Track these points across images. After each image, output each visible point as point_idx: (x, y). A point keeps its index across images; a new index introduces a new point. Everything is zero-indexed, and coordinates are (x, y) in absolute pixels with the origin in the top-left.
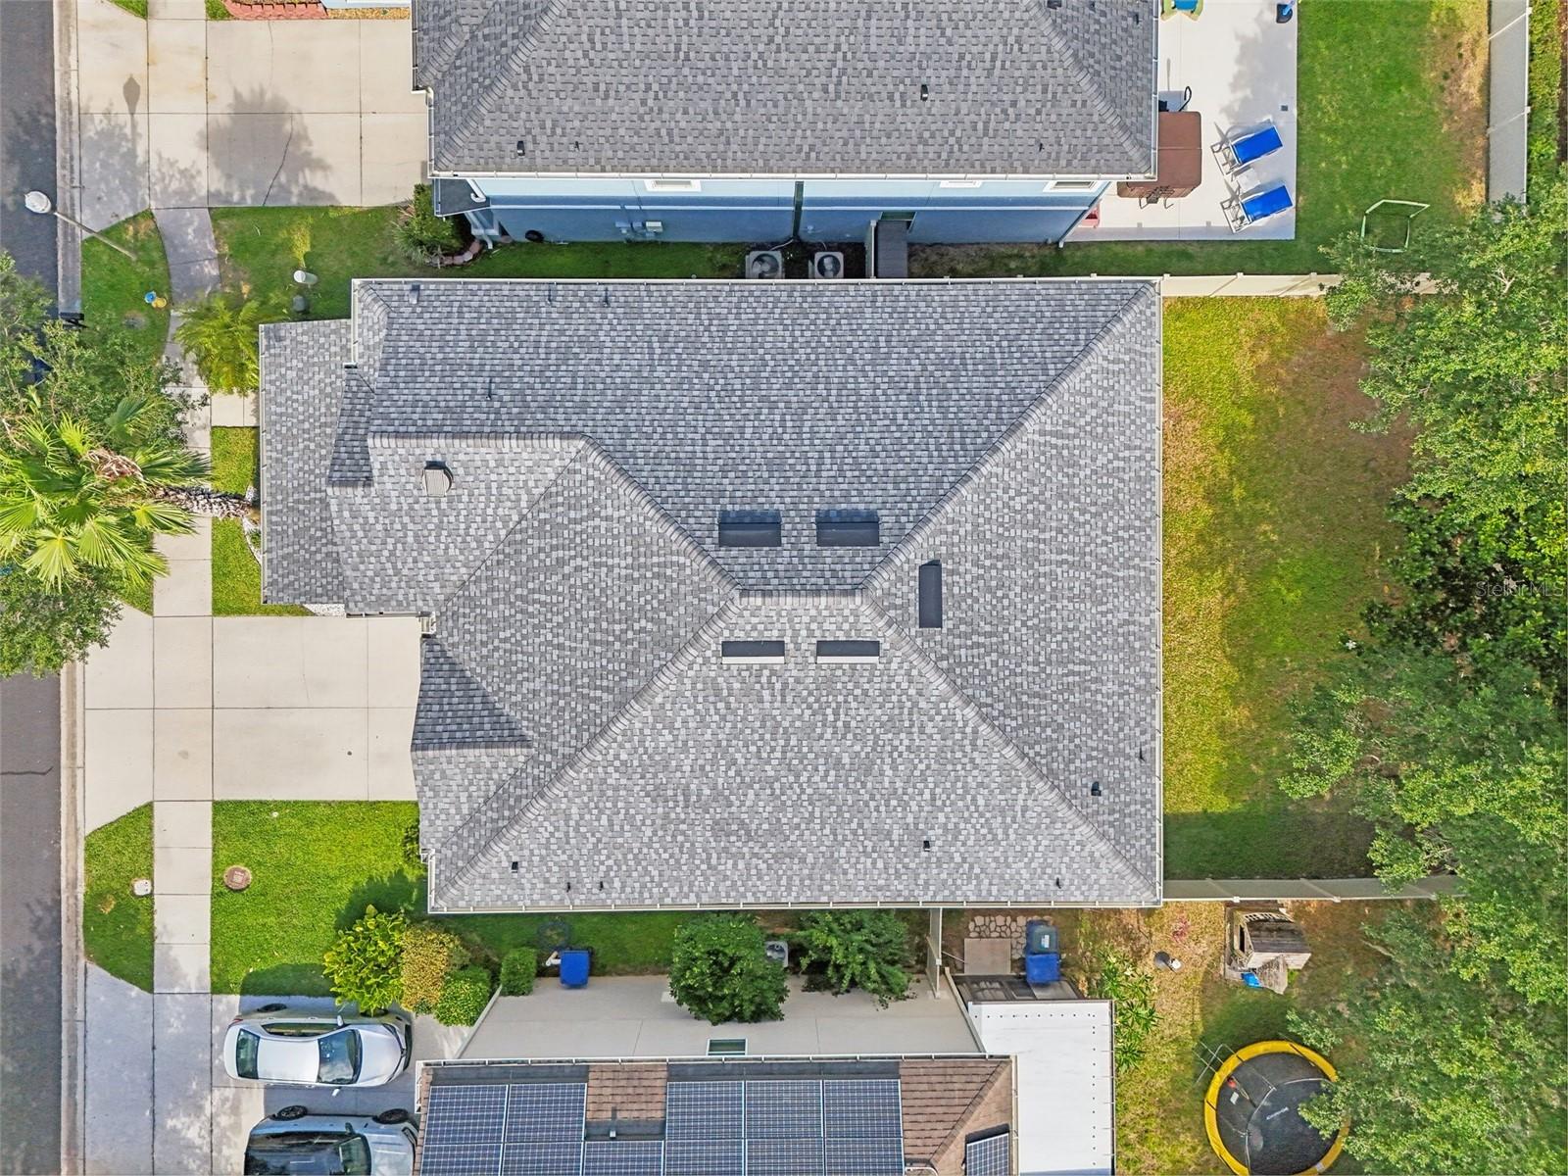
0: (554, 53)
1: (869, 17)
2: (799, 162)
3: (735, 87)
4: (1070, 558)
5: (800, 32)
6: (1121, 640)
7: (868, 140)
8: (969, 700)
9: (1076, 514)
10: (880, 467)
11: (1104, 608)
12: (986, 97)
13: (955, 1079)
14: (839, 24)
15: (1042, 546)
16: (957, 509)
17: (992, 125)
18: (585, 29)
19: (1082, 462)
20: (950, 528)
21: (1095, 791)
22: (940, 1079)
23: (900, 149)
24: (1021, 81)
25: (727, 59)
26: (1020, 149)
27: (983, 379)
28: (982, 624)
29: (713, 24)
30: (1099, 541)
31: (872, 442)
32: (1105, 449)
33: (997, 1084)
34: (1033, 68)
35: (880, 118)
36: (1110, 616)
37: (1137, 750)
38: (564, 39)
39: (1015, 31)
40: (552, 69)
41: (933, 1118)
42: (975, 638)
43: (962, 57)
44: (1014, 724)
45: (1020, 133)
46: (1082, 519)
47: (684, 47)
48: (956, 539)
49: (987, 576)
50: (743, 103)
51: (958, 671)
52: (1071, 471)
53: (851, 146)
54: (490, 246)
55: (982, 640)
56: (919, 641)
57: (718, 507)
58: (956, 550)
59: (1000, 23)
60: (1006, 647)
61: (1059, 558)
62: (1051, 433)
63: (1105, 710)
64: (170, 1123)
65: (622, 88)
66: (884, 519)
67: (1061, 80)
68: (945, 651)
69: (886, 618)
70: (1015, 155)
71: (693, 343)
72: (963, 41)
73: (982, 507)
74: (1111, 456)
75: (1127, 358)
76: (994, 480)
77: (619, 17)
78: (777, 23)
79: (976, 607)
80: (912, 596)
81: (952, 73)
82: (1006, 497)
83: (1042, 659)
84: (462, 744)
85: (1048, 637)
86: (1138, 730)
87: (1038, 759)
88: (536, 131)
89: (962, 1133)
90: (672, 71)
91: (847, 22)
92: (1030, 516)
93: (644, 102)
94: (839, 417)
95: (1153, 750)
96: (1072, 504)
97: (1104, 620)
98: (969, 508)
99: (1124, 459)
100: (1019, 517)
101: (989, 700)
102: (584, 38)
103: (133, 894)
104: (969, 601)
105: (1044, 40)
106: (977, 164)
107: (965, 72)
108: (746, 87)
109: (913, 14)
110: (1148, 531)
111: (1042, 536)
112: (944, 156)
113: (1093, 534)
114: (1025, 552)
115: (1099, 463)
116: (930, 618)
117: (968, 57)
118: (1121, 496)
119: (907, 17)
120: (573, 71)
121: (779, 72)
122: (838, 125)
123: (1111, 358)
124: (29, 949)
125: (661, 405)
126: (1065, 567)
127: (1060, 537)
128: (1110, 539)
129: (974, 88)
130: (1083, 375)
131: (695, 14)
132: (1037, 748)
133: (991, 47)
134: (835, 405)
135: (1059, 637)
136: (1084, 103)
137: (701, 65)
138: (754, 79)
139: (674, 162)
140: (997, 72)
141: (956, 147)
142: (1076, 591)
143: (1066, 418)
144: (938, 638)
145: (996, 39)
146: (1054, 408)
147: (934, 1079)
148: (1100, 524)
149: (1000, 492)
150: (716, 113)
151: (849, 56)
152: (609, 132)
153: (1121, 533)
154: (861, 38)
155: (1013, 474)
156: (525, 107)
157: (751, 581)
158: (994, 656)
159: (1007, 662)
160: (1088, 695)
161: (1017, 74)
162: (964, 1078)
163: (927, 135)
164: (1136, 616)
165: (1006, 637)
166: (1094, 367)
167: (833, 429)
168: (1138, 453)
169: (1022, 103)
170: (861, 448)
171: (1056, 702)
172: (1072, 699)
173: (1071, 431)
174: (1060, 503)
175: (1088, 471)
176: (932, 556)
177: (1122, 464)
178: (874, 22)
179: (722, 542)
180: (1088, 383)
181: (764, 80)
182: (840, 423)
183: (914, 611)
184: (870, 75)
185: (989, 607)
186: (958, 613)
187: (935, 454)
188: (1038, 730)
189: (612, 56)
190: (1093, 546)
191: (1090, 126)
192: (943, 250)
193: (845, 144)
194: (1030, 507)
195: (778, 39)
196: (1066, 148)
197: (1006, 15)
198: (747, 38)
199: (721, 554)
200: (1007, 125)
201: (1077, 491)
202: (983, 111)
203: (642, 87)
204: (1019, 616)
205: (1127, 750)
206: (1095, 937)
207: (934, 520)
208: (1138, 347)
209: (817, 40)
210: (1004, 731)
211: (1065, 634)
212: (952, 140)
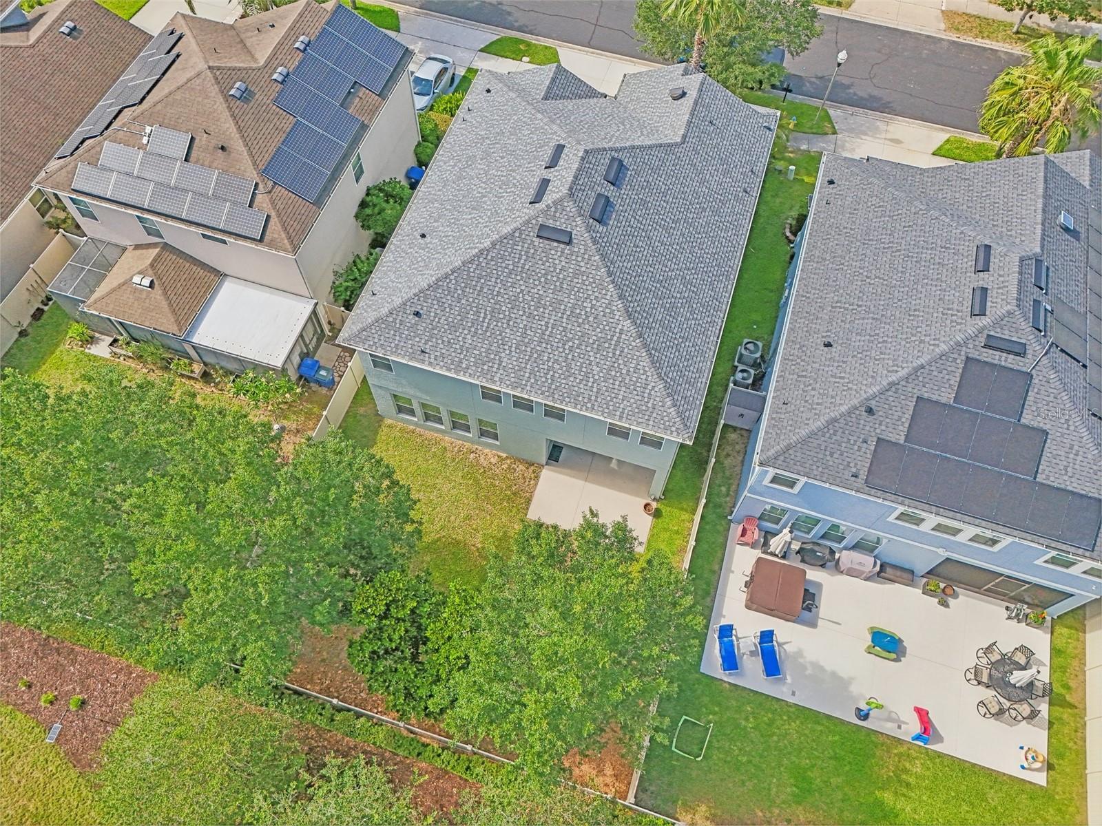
0: (875, 193)
1: (873, 319)
2: (801, 293)
3: (846, 264)
4: (547, 333)
5: (871, 289)
6: (492, 356)
7: (807, 322)
8: (494, 244)
9: (571, 344)
10: (628, 244)
11: (513, 349)
12: (820, 376)
13: (299, 226)
14: (872, 306)
15: (560, 315)
16: (595, 264)
17: (804, 379)
18: (886, 204)
19: (598, 356)
20: (586, 256)
21: (417, 314)
22: (302, 220)
23: (799, 337)
24: (826, 392)
25: (861, 260)
26: (787, 394)
27: (660, 318)
28: (530, 264)
29: (880, 253)
30: (551, 356)
31: (642, 249)
32: (601, 374)
33: (286, 241)
34: (832, 397)
35: (818, 327)
36: (507, 352)
37: (428, 351)
38: (882, 196)
39: (855, 387)
40: (868, 192)
41: (287, 206)
42: (524, 257)
43: (844, 362)
44: (472, 270)
45: (796, 393)
46: (567, 347)
47: (871, 243)
48: (579, 259)
49: (554, 274)
50: (838, 267)
51: (511, 242)
52: (595, 346)
53: (805, 315)
54: (792, 245)
55: (522, 261)
56: (534, 222)
57: (631, 169)
58: (574, 258)
59: (860, 379)
60: (513, 276)
61: (550, 325)
62: (619, 338)
63: (458, 334)
64: (420, 43)
65: (854, 219)
66: (601, 228)
67: (823, 411)
68: (523, 236)
69: (552, 205)
70: (784, 392)
71: (717, 212)
72: (854, 362)
73: (592, 280)
74: (596, 377)
75: (650, 405)
76: (604, 292)
77: (889, 216)
78: (876, 280)
79: (540, 262)
80: (558, 223)
81: (837, 358)
82: (593, 297)
83: (499, 298)
84: (553, 80)
85: (509, 306)
86: (438, 354)
87: (448, 281)
88: (839, 188)
89: (273, 214)
90: (859, 237)
91: (872, 309)
92: (578, 311)
93: (845, 228)
94: (660, 245)
95: (423, 362)
96: (577, 342)
97: (506, 347)
98: (593, 272)
99: (592, 387)
100: (580, 303)
101: (489, 257)
102: (881, 204)
103: (524, 56)
104: (544, 259)
105: (847, 402)
106: (783, 374)
107: (836, 364)
108: (846, 268)
109: (872, 338)
110: (547, 394)
111: (565, 316)
112: (791, 358)
113: (556, 353)
114: (560, 302)
115: (594, 368)
116: (544, 233)
117: (844, 366)
118: (572, 379)
119: (871, 336)
120: (866, 200)
121: (851, 282)
122: (817, 309)
123: (653, 392)
124: (517, 21)
125: (688, 180)
126: (544, 328)
127: (561, 329)
128: (550, 364)
129: (826, 369)
130: (647, 369)
131: (886, 246)
132: (453, 282)
133: (847, 376)
134: (667, 247)
135: (507, 313)
136: (808, 424)
137: (860, 250)
138: (849, 272)
139: (812, 241)
140: (834, 380)
141: (794, 363)
142: (529, 332)
143: (626, 350)
144: (532, 234)
145: (852, 378)
146: (634, 344)
147: (304, 217)
148: (560, 359)
149: (596, 294)
150: (834, 257)
151: (854, 311)
152: (833, 215)
153: (551, 373)
154: (863, 316)
155: (604, 305)
156: (851, 184)
157: (591, 158)
158: (511, 267)
159: (505, 274)
160: (469, 324)
161: (830, 390)
162: (297, 229)
163: (804, 349)
164: (501, 372)
165: (519, 278)
166: (649, 379)
167: (654, 238)
168: (593, 398)
169: (813, 393)
170: (641, 243)
171: (473, 302)
172: (471, 312)
173: (618, 352)
174: (580, 334)
175: (592, 358)
176: (575, 241)
177: (590, 384)
178: (871, 321)
179: (613, 159)
180: (642, 372)
181: (848, 276)
182: (657, 243)
183: (550, 223)
184: (842, 321)
185: (538, 270)
186: (540, 249)
187: (627, 271)
188: (463, 285)
189: (871, 215)
190: (550, 351)
191: (793, 428)
192: (742, 455)
193: (807, 313)
194: (583, 313)
195: (868, 280)
196: (783, 416)
197: (865, 382)
198: (870, 268)
199: (608, 155)
200: (802, 386)
201: (583, 347)
202: (813, 374)
203: (853, 227)
204: (527, 289)
205: (430, 343)
206: (309, 415)
207: (593, 247)
208: (654, 415)
209: (865, 297)
210: (469, 262)
211: (507, 318)
212: (799, 361)
